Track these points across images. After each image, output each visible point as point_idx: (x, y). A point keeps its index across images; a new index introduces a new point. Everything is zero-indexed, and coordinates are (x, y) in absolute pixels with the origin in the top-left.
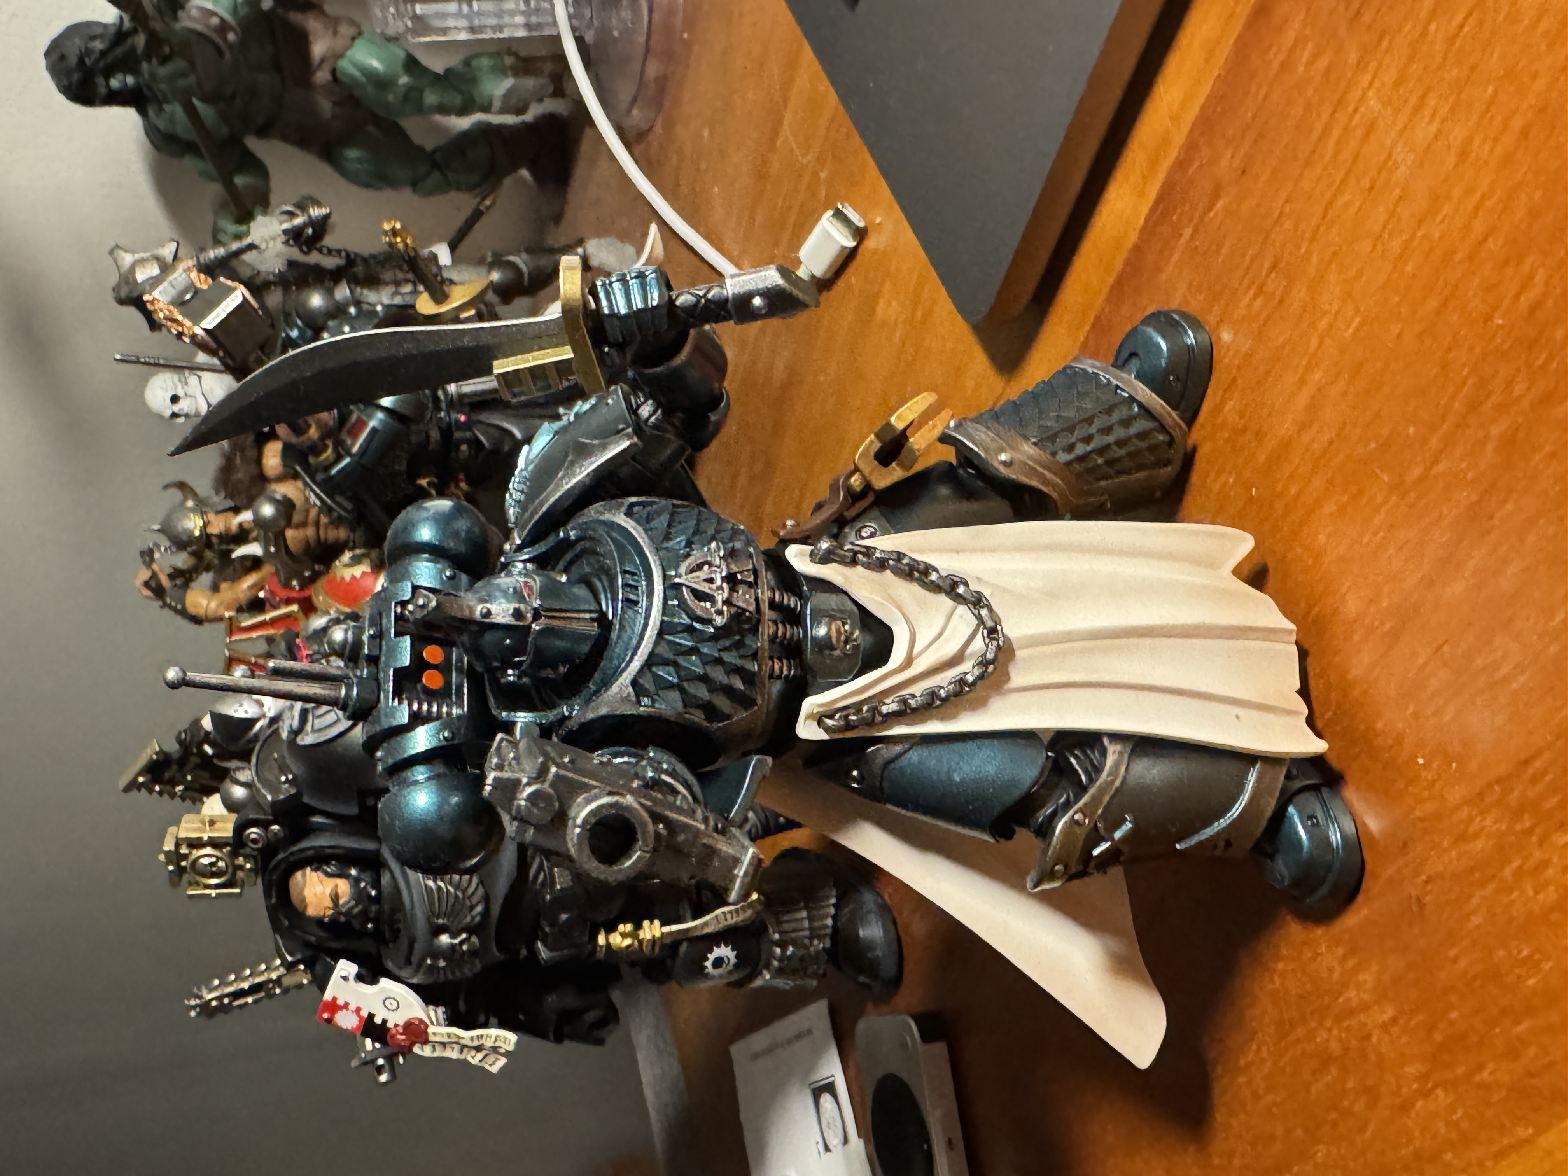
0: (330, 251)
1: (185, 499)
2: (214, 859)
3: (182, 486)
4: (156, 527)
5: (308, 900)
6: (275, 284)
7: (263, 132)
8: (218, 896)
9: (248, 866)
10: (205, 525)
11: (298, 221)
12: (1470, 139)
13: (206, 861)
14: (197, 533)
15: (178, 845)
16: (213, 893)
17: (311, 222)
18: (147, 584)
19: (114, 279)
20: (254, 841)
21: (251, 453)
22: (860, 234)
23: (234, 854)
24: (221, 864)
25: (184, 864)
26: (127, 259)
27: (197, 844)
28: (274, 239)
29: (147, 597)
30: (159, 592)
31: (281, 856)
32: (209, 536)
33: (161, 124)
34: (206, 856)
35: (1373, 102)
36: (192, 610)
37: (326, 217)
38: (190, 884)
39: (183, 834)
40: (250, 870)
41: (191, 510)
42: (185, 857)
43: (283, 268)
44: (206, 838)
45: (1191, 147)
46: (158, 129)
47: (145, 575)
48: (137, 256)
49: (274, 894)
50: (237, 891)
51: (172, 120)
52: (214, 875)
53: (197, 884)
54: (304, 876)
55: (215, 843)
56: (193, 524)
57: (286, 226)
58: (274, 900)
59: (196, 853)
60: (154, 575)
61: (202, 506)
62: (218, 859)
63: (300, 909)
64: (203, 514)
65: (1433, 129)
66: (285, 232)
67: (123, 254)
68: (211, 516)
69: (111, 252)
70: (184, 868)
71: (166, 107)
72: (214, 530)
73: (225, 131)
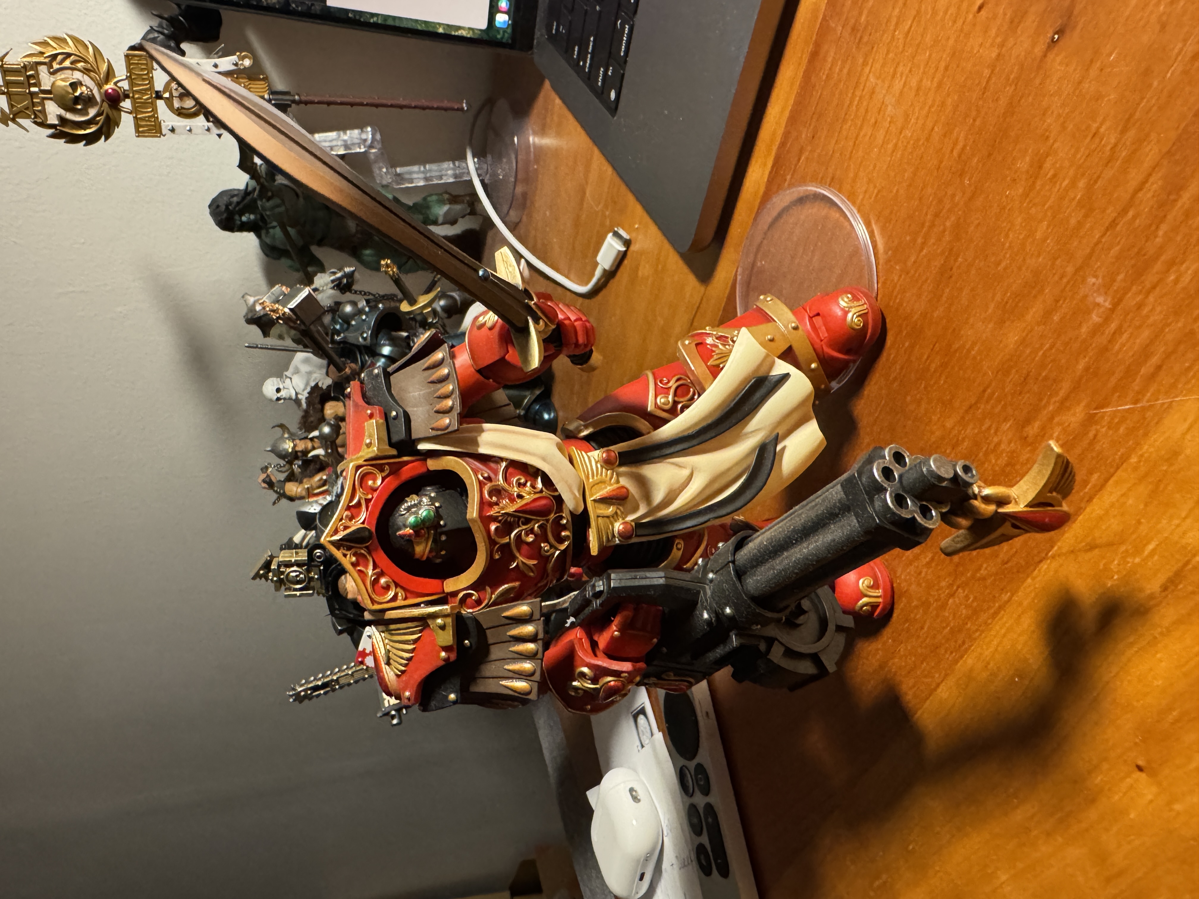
0: (356, 292)
1: (284, 433)
2: (298, 573)
3: (282, 426)
4: (269, 449)
5: (348, 590)
6: (328, 311)
7: (320, 243)
8: (301, 595)
9: (316, 577)
10: (295, 446)
11: (339, 275)
12: (921, 80)
13: (294, 574)
14: (290, 450)
15: (279, 566)
16: (298, 593)
17: (346, 275)
18: (264, 481)
19: (244, 311)
20: (319, 557)
21: (319, 406)
22: (627, 243)
23: (308, 571)
24: (302, 576)
25: (282, 577)
26: (251, 300)
27: (288, 565)
28: (327, 285)
29: (265, 488)
30: (270, 484)
31: (334, 566)
32: (296, 452)
33: (268, 241)
34: (293, 572)
35: (872, 79)
36: (288, 493)
37: (353, 272)
38: (286, 589)
39: (281, 559)
40: (317, 579)
41: (286, 438)
42: (283, 573)
43: (333, 305)
44: (293, 561)
45: (786, 135)
46: (267, 244)
47: (264, 476)
48: (256, 298)
49: (330, 589)
50: (311, 592)
51: (274, 237)
52: (298, 582)
53: (289, 589)
54: (346, 578)
55: (299, 564)
56: (288, 446)
57: (333, 278)
58: (330, 593)
59: (288, 570)
60: (268, 476)
61: (292, 437)
62: (301, 573)
63: (344, 595)
64: (293, 440)
65: (902, 82)
66: (333, 281)
67: (248, 297)
68: (298, 441)
69: (243, 297)
70: (283, 579)
71: (271, 231)
72: (299, 448)
73: (300, 243)
